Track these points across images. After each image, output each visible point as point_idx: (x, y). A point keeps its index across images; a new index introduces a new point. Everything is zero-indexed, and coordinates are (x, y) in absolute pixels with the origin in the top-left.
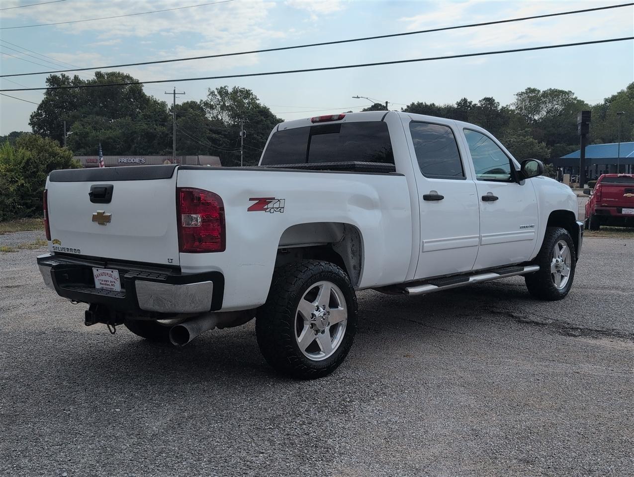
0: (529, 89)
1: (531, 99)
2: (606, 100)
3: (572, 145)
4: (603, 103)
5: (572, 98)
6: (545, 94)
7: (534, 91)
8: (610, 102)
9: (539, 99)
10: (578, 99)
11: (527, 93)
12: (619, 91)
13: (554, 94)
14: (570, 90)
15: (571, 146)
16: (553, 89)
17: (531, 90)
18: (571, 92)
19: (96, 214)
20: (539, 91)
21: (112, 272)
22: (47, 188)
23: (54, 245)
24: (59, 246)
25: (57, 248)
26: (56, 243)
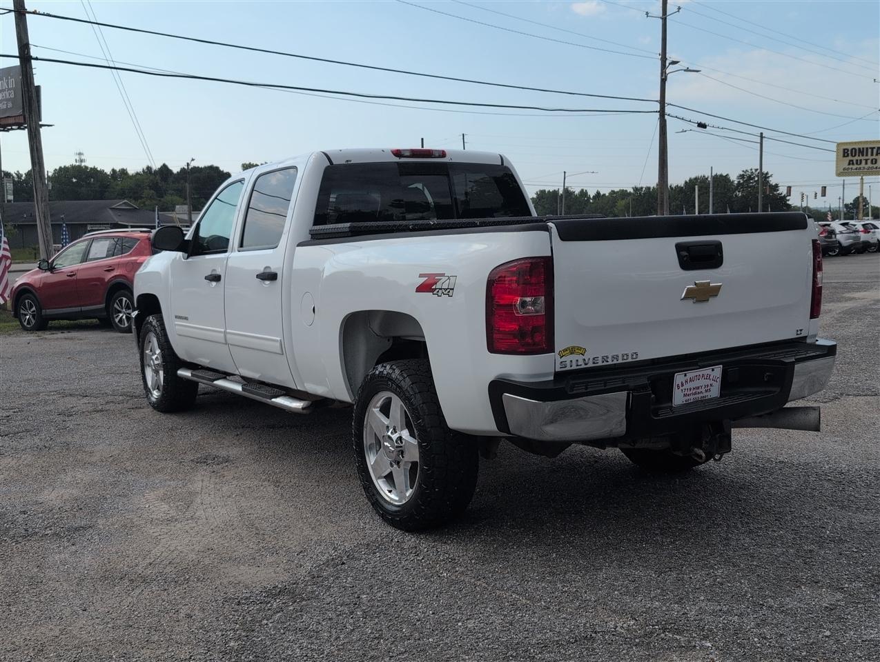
19: (694, 286)
21: (713, 370)
22: (550, 255)
23: (563, 359)
24: (580, 358)
25: (573, 362)
26: (571, 354)
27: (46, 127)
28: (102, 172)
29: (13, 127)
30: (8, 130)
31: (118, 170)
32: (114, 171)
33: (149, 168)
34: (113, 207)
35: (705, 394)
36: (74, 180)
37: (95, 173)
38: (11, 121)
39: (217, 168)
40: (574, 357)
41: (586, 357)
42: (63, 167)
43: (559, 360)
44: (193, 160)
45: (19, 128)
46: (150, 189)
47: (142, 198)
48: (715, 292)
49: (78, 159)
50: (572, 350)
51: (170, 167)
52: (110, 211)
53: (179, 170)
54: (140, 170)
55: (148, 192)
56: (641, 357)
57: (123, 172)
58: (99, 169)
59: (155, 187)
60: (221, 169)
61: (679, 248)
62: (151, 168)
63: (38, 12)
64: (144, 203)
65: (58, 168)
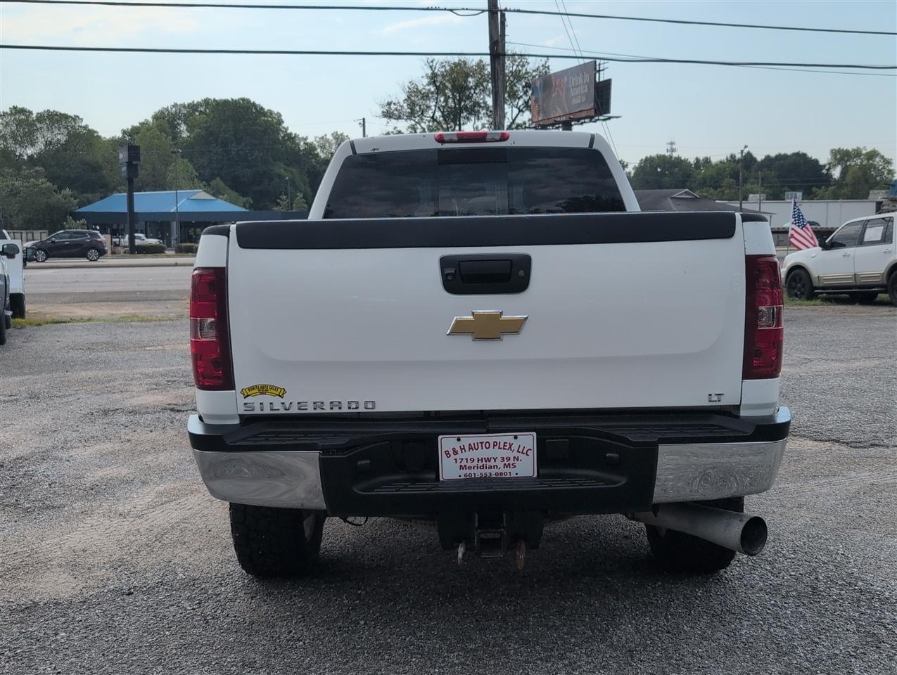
0: (15, 108)
1: (19, 123)
2: (124, 132)
3: (87, 192)
4: (121, 136)
5: (81, 127)
6: (41, 118)
7: (23, 111)
8: (130, 135)
9: (32, 124)
10: (90, 128)
11: (11, 114)
12: (142, 121)
13: (54, 119)
14: (76, 114)
15: (86, 195)
16: (52, 110)
17: (17, 111)
18: (78, 117)
19: (471, 317)
20: (31, 113)
21: (516, 437)
22: (224, 265)
23: (249, 400)
24: (277, 402)
25: (265, 405)
26: (261, 393)
27: (615, 119)
28: (685, 161)
29: (586, 120)
30: (582, 123)
31: (701, 159)
32: (697, 160)
33: (733, 156)
34: (675, 196)
35: (503, 470)
36: (659, 170)
37: (679, 162)
38: (584, 114)
39: (804, 155)
40: (266, 399)
41: (286, 400)
42: (649, 157)
43: (242, 400)
44: (746, 147)
45: (590, 121)
46: (730, 178)
47: (721, 187)
48: (515, 327)
49: (669, 148)
50: (263, 390)
51: (755, 155)
52: (670, 200)
53: (763, 158)
54: (723, 158)
55: (729, 181)
56: (381, 408)
57: (707, 161)
58: (683, 158)
59: (735, 175)
60: (809, 155)
61: (444, 262)
62: (735, 157)
63: (508, 9)
64: (723, 192)
65: (644, 158)
